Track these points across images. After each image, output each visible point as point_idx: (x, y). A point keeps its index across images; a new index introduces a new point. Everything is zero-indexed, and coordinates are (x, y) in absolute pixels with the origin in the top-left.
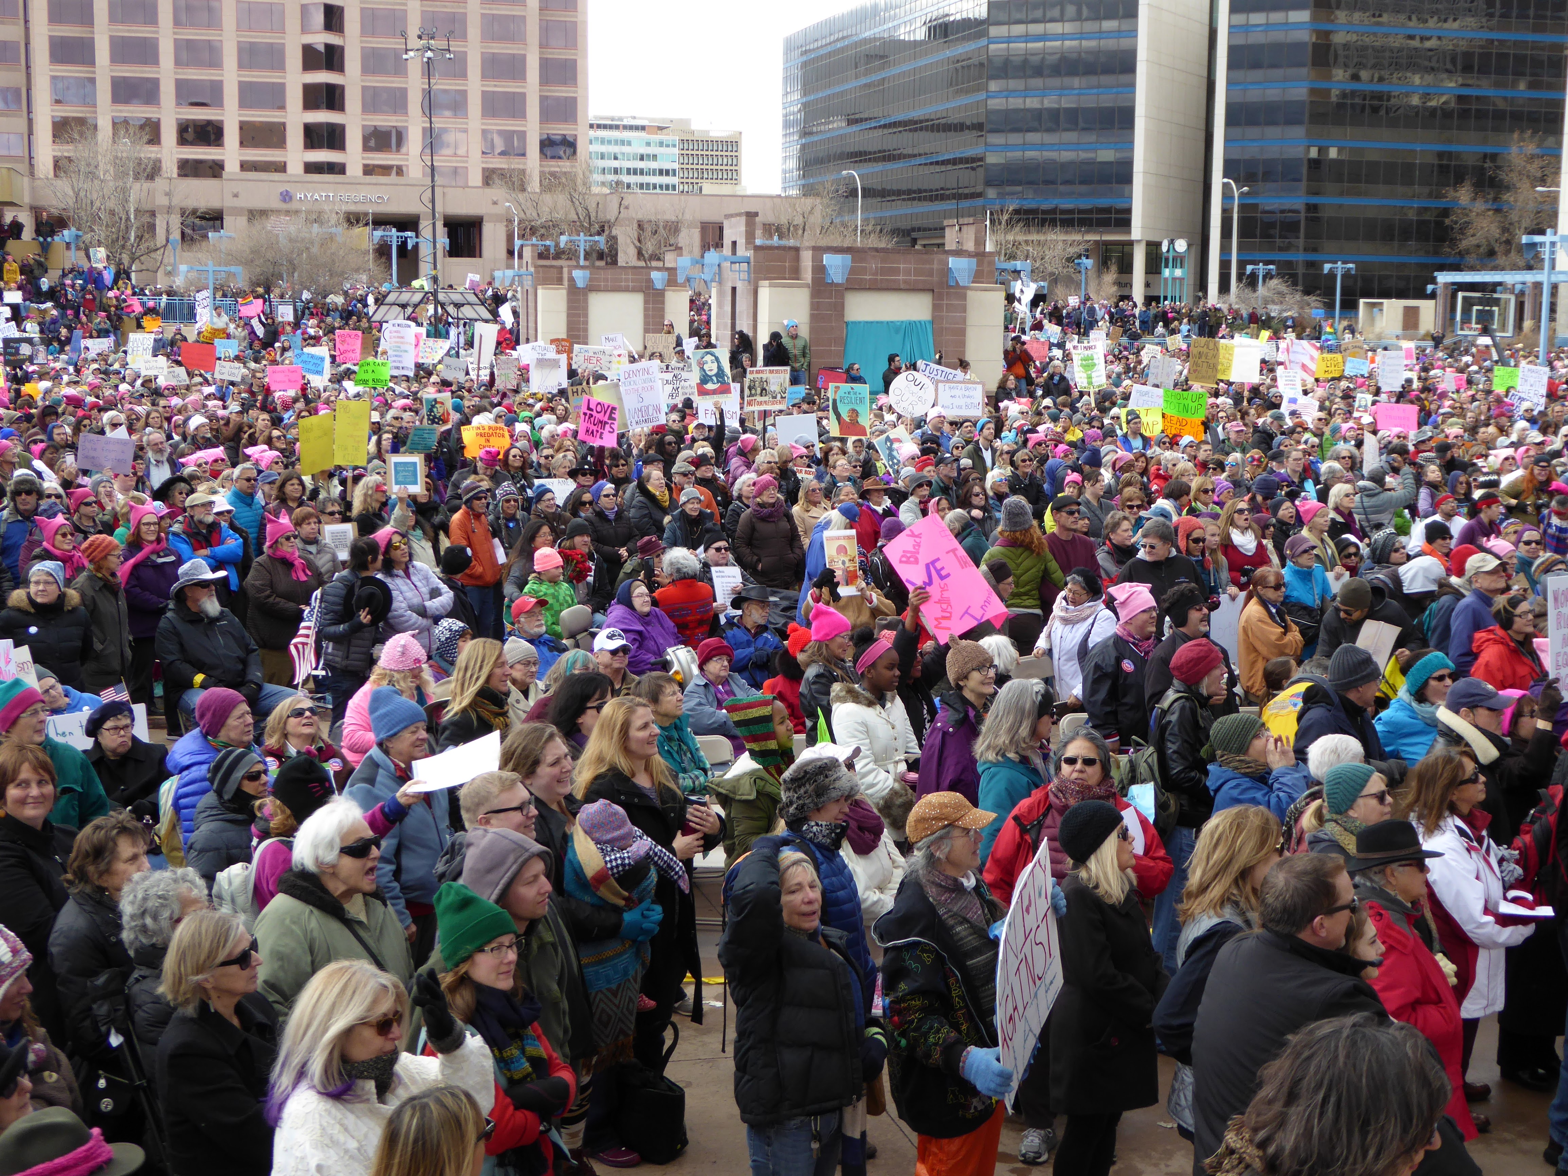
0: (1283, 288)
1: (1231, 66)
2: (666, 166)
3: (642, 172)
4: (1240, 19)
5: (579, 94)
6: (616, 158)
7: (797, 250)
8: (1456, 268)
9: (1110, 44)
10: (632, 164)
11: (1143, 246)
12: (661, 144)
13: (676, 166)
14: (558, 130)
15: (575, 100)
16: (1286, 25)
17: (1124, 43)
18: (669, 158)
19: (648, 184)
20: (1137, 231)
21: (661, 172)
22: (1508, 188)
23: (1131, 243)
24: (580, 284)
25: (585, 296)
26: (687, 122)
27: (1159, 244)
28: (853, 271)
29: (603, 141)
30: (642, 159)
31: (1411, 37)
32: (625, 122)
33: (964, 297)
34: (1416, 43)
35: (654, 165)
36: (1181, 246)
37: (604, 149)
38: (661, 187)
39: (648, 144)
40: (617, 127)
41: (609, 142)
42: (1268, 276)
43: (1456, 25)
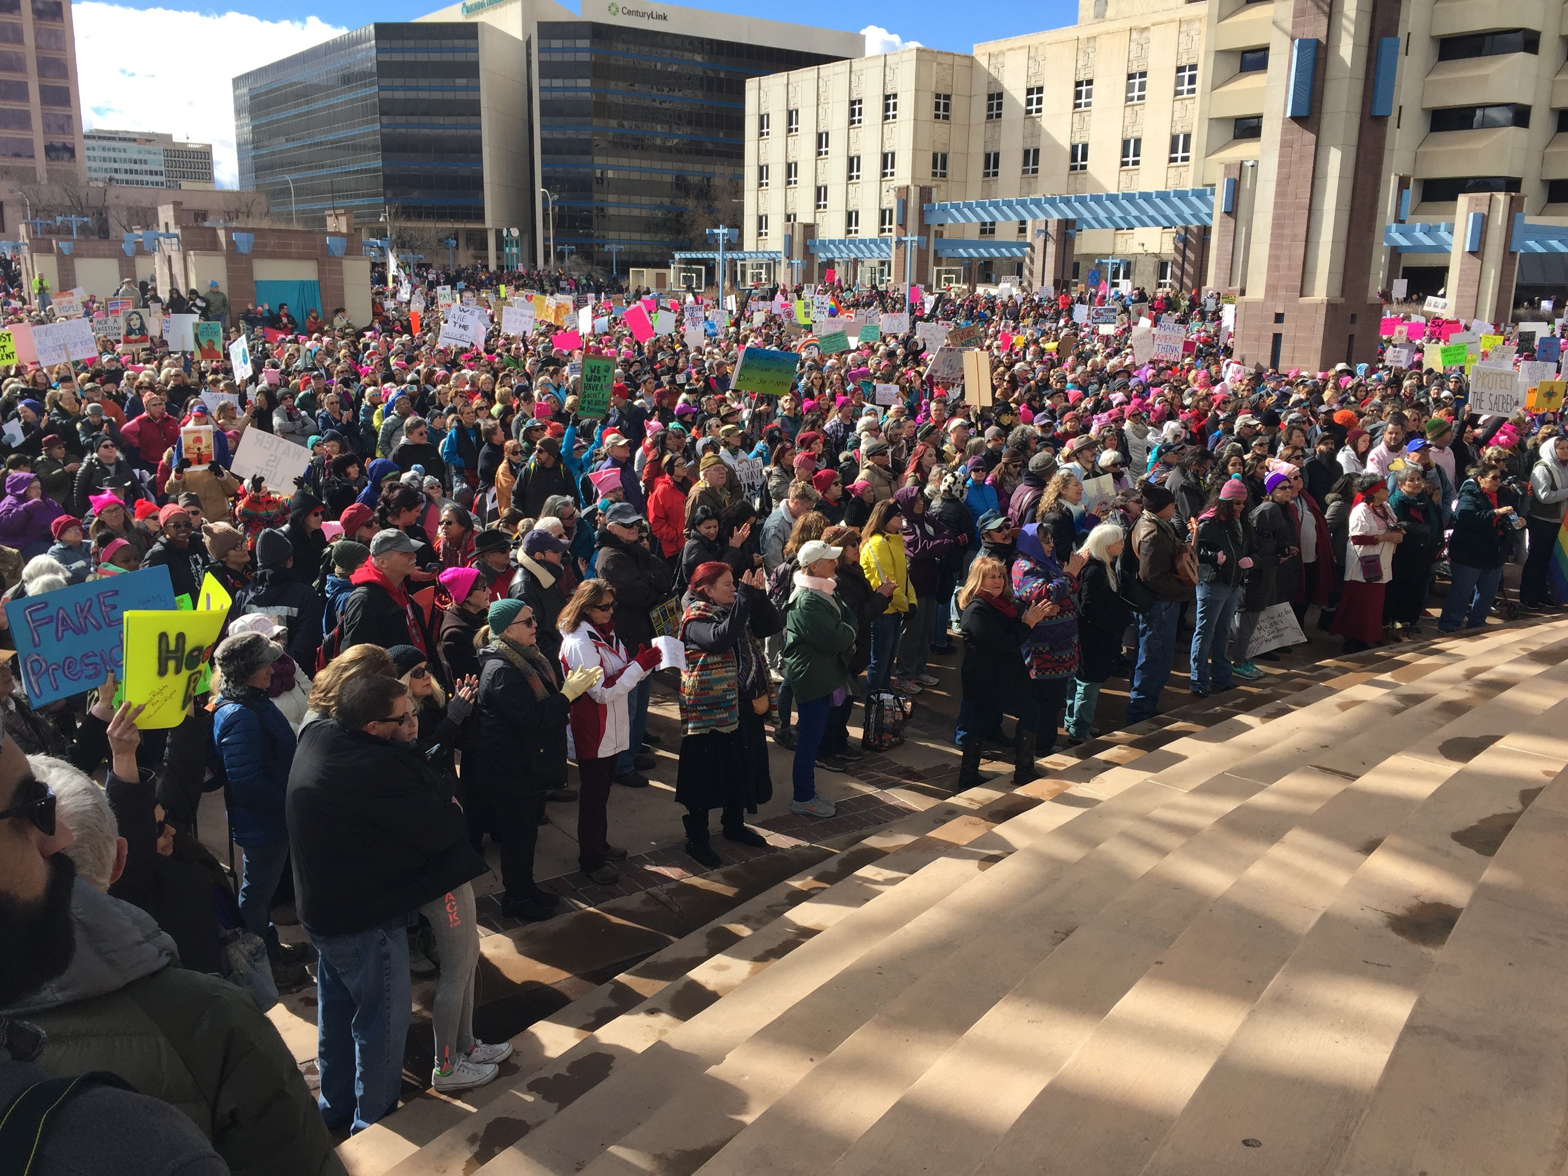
0: (580, 261)
1: (542, 114)
2: (155, 168)
3: (136, 172)
4: (546, 82)
5: (73, 112)
6: (115, 161)
7: (214, 230)
8: (689, 249)
9: (461, 95)
10: (127, 166)
11: (494, 232)
12: (150, 153)
13: (163, 168)
14: (59, 139)
15: (69, 117)
16: (577, 89)
17: (471, 96)
18: (157, 162)
19: (142, 182)
20: (490, 222)
21: (151, 173)
22: (715, 199)
23: (485, 231)
24: (66, 252)
25: (72, 260)
26: (170, 137)
27: (501, 231)
28: (255, 245)
29: (104, 149)
30: (135, 162)
31: (654, 100)
32: (121, 136)
33: (341, 264)
34: (657, 104)
35: (145, 167)
36: (515, 232)
37: (106, 154)
38: (152, 183)
39: (140, 152)
40: (114, 139)
41: (109, 149)
42: (571, 253)
43: (680, 94)
